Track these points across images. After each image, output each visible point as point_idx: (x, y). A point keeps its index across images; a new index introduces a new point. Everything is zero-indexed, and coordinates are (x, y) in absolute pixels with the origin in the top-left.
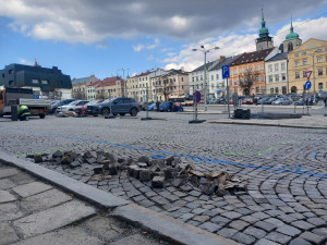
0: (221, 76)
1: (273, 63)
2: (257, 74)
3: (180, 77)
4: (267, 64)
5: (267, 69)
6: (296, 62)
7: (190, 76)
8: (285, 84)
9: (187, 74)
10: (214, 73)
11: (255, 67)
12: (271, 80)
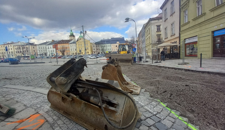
0: (52, 47)
1: (72, 45)
2: (66, 48)
3: (33, 46)
4: (70, 45)
5: (70, 47)
6: (79, 45)
7: (38, 46)
8: (76, 52)
9: (36, 45)
10: (50, 46)
11: (66, 45)
12: (71, 50)
